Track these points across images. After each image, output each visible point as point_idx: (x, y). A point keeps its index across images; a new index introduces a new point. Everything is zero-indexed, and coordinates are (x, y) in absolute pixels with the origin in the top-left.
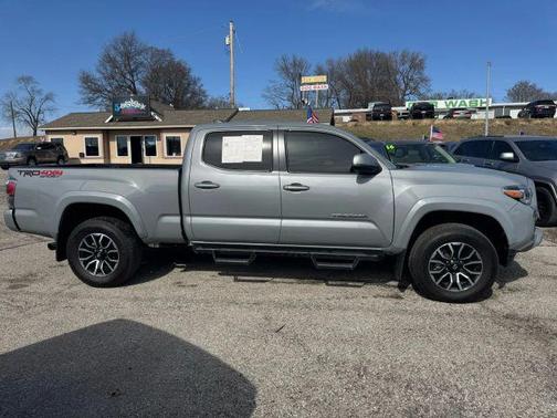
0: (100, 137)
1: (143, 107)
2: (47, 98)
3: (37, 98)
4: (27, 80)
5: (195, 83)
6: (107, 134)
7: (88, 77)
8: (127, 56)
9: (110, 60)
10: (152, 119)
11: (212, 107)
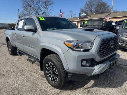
0: (76, 23)
1: (86, 15)
2: (75, 15)
3: (73, 15)
4: (71, 11)
5: (109, 7)
6: (78, 22)
7: (82, 9)
8: (91, 3)
9: (87, 4)
10: (87, 18)
11: (113, 12)
